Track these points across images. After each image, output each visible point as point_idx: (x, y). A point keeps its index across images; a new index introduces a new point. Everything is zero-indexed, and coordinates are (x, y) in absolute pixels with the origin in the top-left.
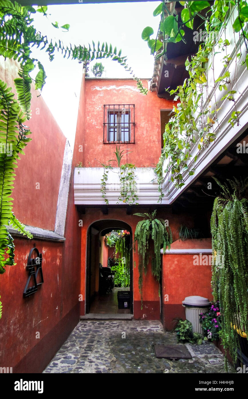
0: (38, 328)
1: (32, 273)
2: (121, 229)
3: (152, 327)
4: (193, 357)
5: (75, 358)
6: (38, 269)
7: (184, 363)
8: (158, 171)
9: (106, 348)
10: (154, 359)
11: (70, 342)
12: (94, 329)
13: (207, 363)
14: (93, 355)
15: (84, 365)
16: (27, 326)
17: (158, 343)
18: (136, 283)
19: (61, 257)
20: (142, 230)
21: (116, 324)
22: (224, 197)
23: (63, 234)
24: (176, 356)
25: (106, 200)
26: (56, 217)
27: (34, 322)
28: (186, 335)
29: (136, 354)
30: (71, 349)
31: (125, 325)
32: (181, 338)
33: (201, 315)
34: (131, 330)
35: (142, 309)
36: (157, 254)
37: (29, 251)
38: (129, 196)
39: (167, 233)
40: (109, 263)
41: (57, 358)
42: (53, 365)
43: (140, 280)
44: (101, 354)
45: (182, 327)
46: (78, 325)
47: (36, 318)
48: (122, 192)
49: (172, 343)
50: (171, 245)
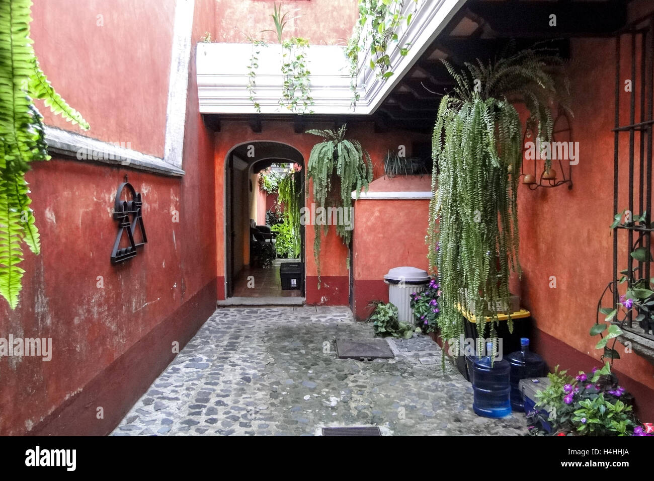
0: (142, 314)
1: (125, 225)
2: (289, 162)
3: (335, 316)
4: (395, 355)
5: (207, 360)
6: (136, 219)
7: (380, 363)
8: (351, 53)
9: (259, 346)
10: (334, 359)
11: (201, 338)
12: (241, 320)
13: (417, 363)
14: (237, 356)
15: (222, 370)
16: (122, 310)
17: (344, 337)
18: (310, 248)
19: (178, 204)
20: (321, 160)
21: (278, 312)
22: (458, 96)
23: (180, 163)
24: (370, 354)
25: (257, 105)
26: (165, 133)
27: (134, 305)
28: (388, 325)
29: (307, 354)
30: (202, 349)
31: (292, 314)
32: (379, 330)
33: (413, 296)
34: (301, 321)
35: (319, 289)
36: (345, 200)
37: (116, 188)
38: (298, 98)
39: (364, 165)
40: (267, 220)
41: (179, 361)
42: (172, 371)
43: (316, 242)
44: (250, 354)
45: (382, 313)
46: (214, 315)
47: (138, 298)
48: (286, 91)
49: (364, 337)
50: (370, 184)
